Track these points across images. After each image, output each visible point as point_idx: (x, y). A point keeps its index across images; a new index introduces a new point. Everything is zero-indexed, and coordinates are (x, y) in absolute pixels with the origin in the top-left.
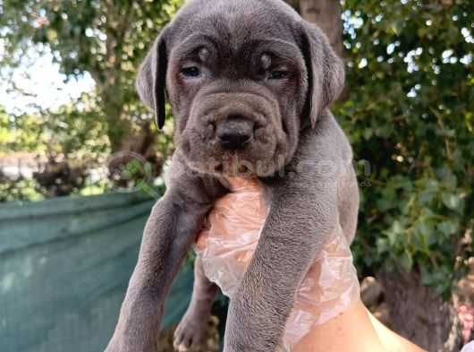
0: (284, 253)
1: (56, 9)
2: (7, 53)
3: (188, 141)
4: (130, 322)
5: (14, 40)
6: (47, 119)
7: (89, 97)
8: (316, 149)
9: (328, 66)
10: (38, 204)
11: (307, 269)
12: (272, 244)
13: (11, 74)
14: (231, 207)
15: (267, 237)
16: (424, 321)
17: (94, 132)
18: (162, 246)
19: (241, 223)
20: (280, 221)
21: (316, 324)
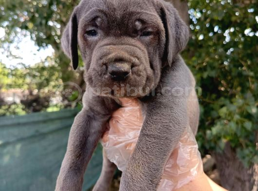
0: (155, 144)
1: (32, 10)
2: (7, 36)
3: (91, 76)
5: (10, 28)
6: (28, 71)
7: (51, 59)
8: (173, 80)
9: (178, 27)
10: (23, 117)
11: (170, 154)
13: (9, 47)
14: (122, 116)
15: (144, 134)
16: (239, 179)
17: (54, 78)
19: (129, 125)
20: (152, 125)
21: (176, 188)
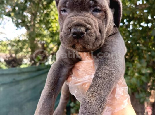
1: (14, 5)
4: (42, 109)
6: (10, 42)
7: (24, 35)
10: (5, 70)
12: (99, 79)
14: (81, 66)
17: (25, 47)
18: (55, 80)
19: (85, 72)
20: (102, 71)
21: (114, 112)
